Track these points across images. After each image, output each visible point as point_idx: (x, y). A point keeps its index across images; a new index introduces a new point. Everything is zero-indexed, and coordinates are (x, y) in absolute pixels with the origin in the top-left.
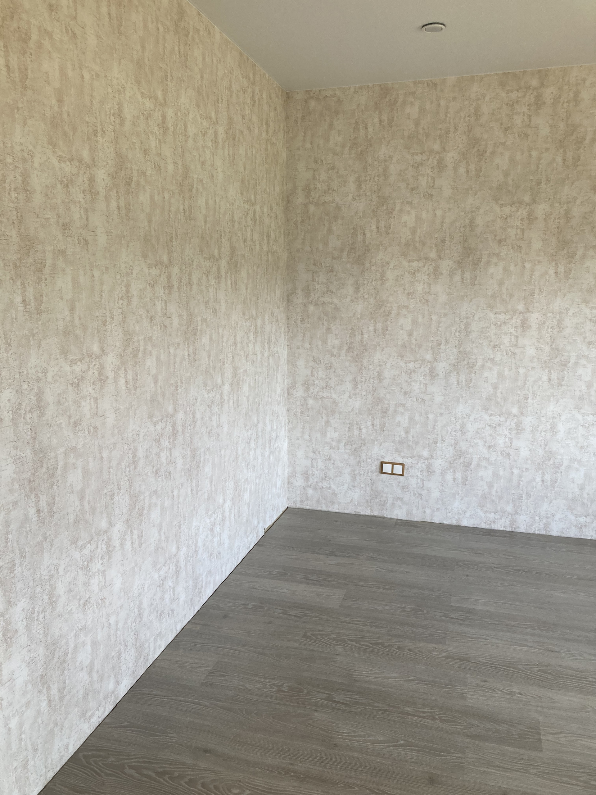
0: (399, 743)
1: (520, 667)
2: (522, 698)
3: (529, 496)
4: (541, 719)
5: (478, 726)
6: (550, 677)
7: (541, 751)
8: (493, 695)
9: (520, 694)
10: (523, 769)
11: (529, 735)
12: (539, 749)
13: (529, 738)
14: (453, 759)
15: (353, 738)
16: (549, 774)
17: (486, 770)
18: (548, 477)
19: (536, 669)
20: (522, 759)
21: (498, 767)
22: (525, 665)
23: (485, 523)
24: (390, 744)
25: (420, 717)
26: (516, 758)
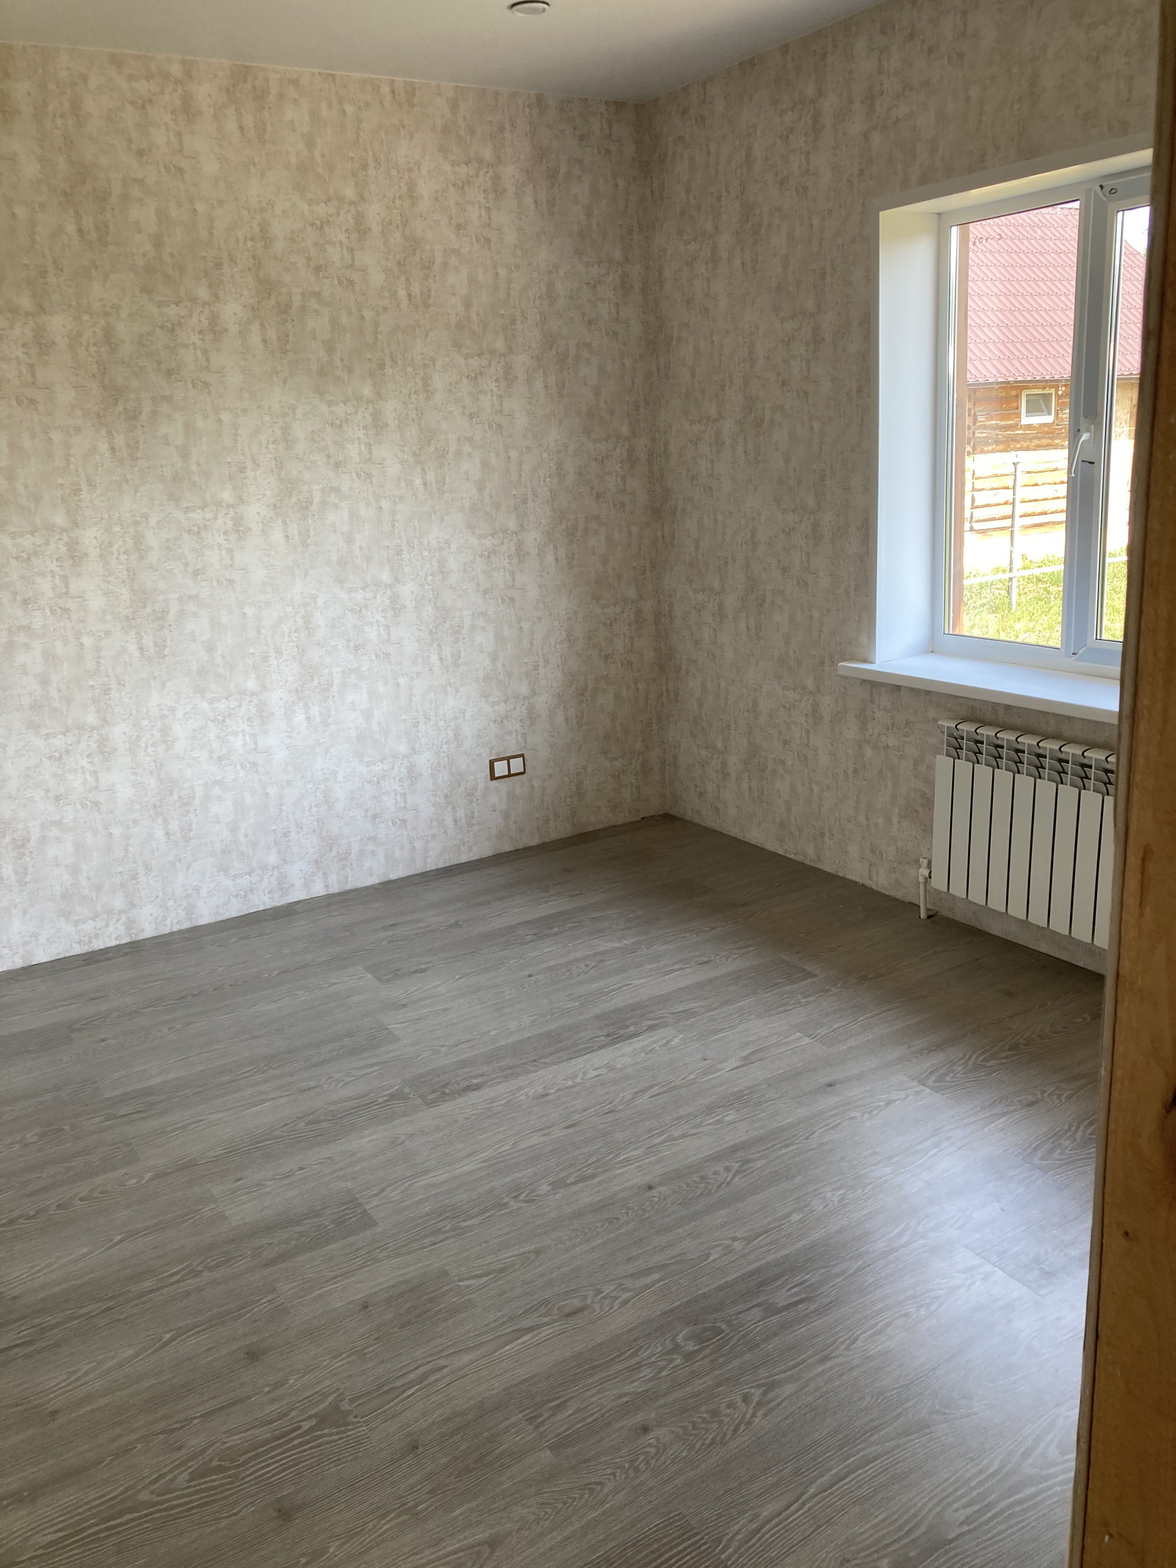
0: (164, 1340)
1: (277, 1133)
2: (306, 1172)
3: (148, 868)
4: (350, 1185)
5: (270, 1244)
6: (325, 1125)
7: (376, 1224)
8: (263, 1191)
9: (301, 1169)
10: (370, 1261)
11: (347, 1214)
12: (372, 1223)
13: (351, 1218)
14: (265, 1307)
15: (79, 1383)
16: (403, 1246)
17: (320, 1292)
18: (174, 826)
19: (301, 1125)
20: (358, 1250)
21: (333, 1278)
22: (283, 1127)
23: (79, 943)
24: (150, 1351)
25: (173, 1283)
26: (350, 1253)
